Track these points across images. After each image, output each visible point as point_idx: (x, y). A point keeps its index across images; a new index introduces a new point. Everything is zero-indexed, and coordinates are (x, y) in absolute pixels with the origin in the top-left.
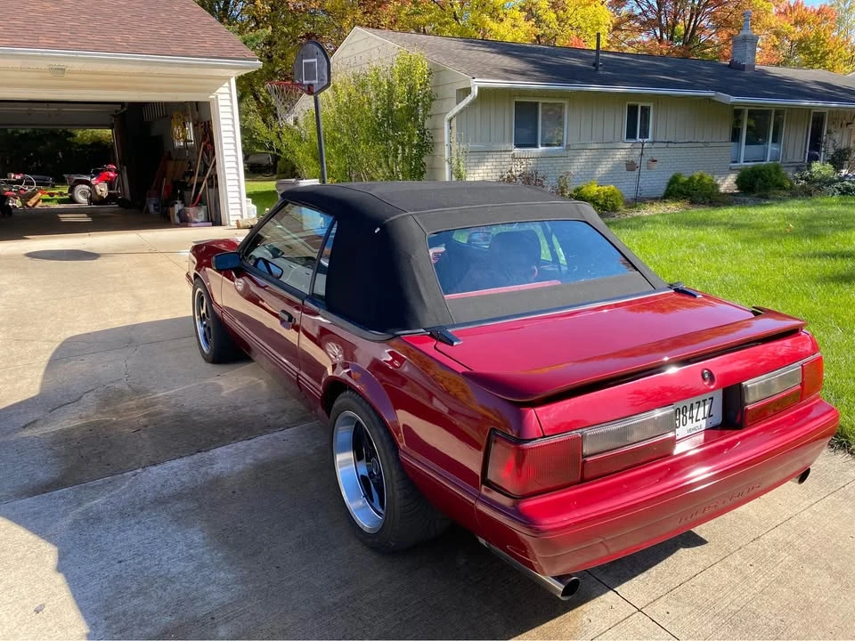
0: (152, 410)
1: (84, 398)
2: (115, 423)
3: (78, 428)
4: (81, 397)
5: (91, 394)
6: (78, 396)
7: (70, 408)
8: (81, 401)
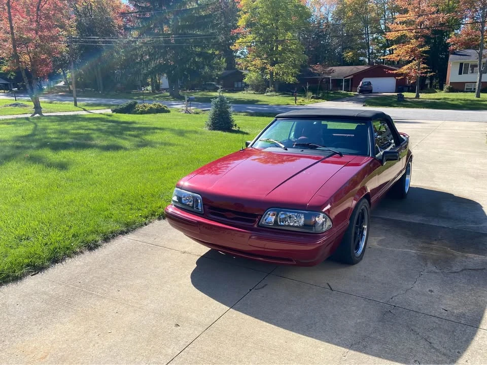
0: (426, 245)
1: (460, 269)
2: (450, 247)
3: (471, 253)
4: (462, 270)
5: (454, 269)
6: (464, 271)
7: (471, 266)
8: (463, 268)
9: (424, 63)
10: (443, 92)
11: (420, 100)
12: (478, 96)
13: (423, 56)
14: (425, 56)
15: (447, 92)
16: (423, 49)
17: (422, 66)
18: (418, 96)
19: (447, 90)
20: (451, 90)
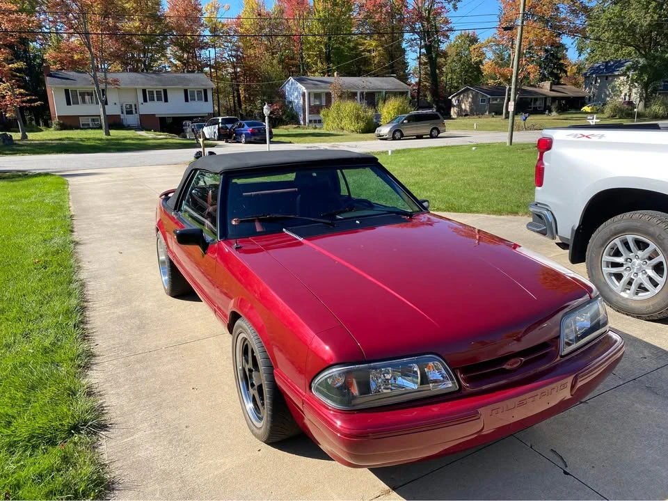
9: (19, 87)
10: (52, 129)
11: (29, 142)
12: (108, 134)
13: (17, 76)
14: (19, 77)
15: (58, 130)
16: (16, 65)
17: (18, 91)
18: (24, 137)
19: (57, 127)
20: (63, 127)
